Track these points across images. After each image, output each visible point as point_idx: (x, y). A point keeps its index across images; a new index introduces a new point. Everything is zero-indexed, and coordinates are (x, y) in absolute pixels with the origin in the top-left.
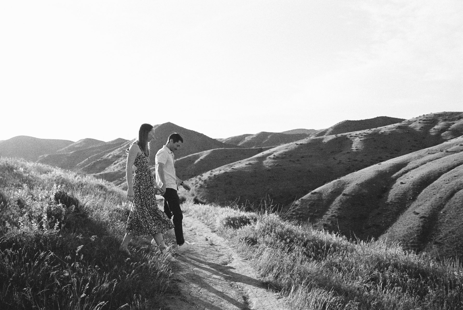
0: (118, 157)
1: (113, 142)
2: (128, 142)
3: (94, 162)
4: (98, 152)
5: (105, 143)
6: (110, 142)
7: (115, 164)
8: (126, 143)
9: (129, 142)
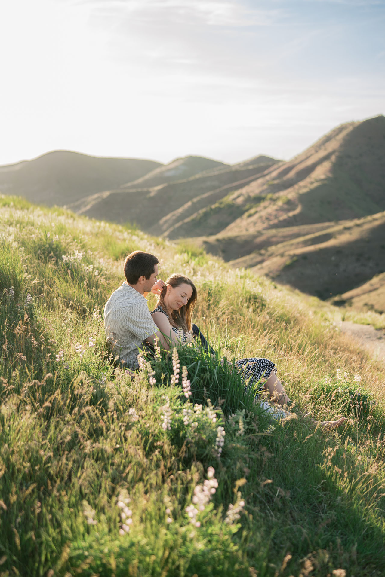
0: (258, 199)
1: (247, 164)
2: (280, 164)
3: (204, 210)
4: (213, 188)
5: (229, 166)
6: (239, 165)
7: (250, 216)
8: (275, 166)
9: (283, 165)
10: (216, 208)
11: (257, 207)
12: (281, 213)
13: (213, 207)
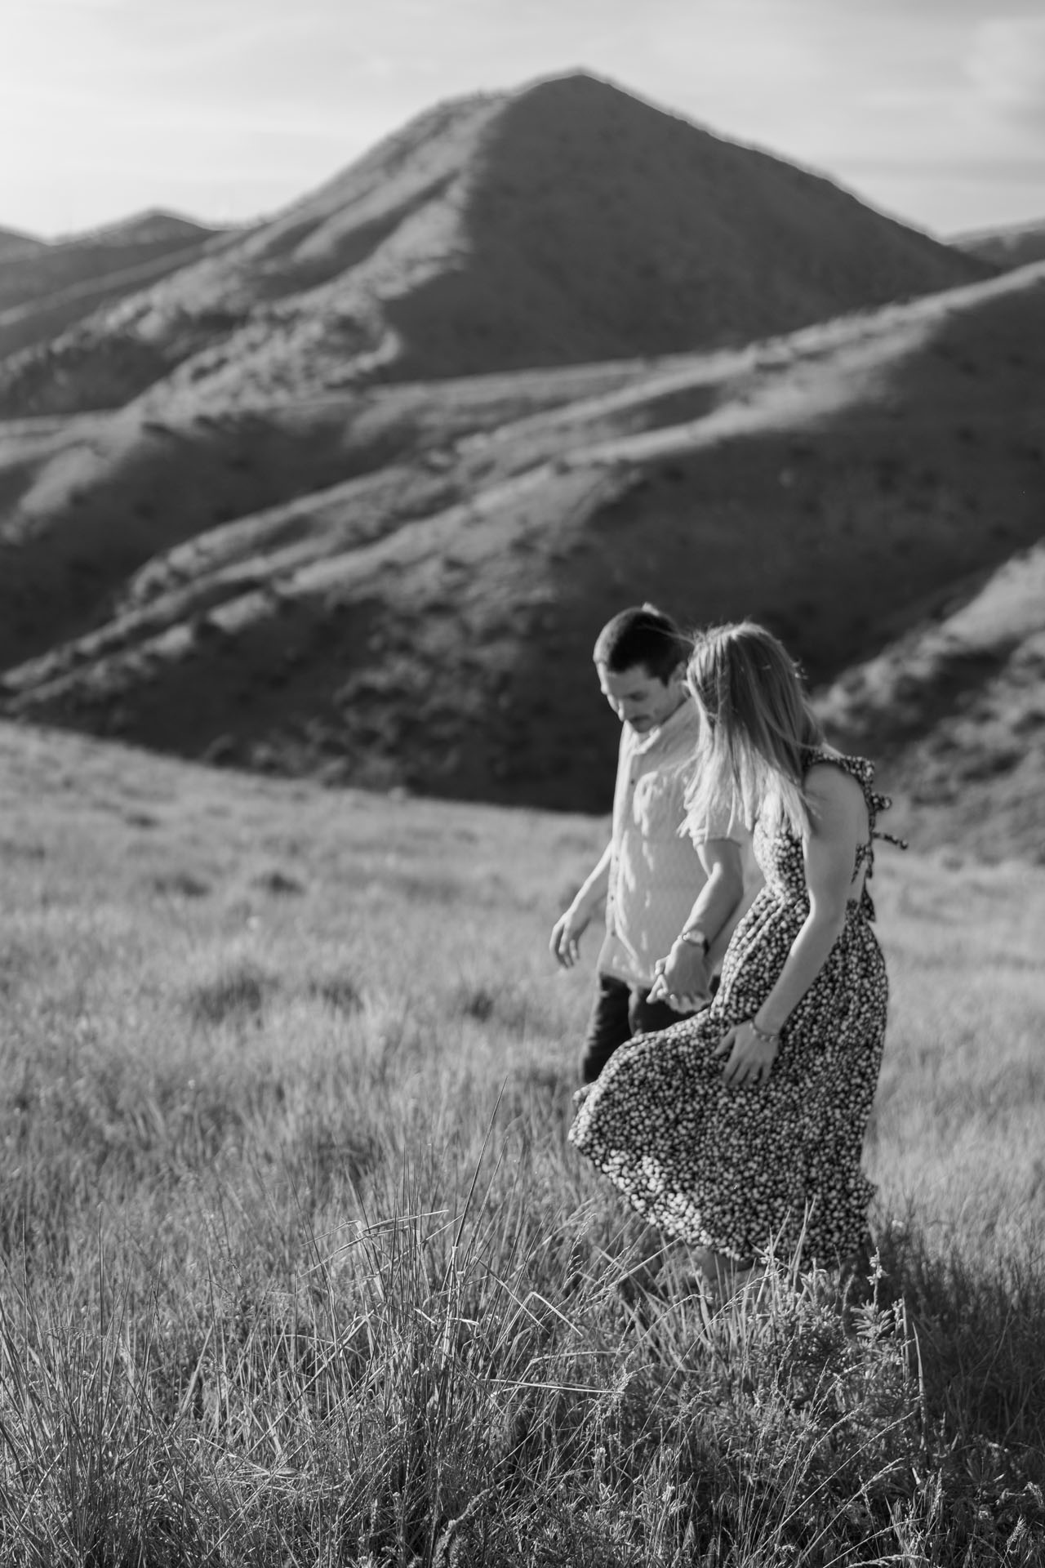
0: (220, 322)
3: (23, 357)
10: (67, 352)
11: (221, 342)
12: (323, 361)
13: (59, 345)
